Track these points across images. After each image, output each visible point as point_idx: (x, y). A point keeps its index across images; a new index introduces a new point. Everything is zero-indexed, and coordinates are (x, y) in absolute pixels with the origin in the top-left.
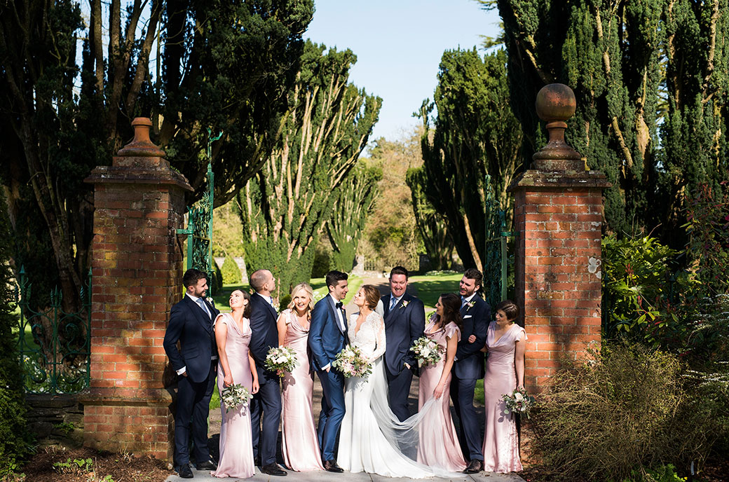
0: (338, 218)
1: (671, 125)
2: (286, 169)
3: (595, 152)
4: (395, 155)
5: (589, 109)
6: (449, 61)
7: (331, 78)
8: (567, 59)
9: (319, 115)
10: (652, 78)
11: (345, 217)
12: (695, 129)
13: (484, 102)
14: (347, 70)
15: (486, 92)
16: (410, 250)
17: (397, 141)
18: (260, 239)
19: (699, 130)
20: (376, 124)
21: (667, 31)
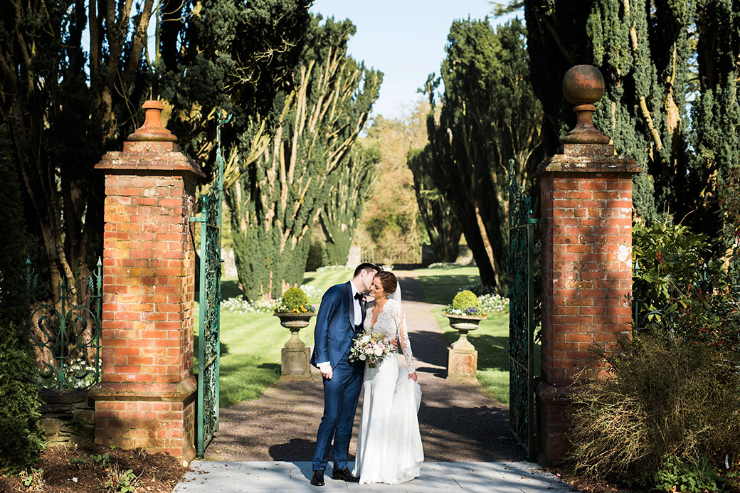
0: (331, 205)
1: (702, 105)
2: (279, 151)
3: (621, 134)
4: (394, 134)
5: (615, 89)
6: (458, 32)
7: (328, 50)
8: (592, 35)
9: (315, 91)
10: (682, 56)
11: (339, 204)
12: (727, 110)
13: (497, 77)
14: (346, 41)
15: (499, 65)
16: (411, 240)
17: (396, 119)
18: (251, 228)
19: (732, 111)
20: (376, 101)
21: (697, 5)
